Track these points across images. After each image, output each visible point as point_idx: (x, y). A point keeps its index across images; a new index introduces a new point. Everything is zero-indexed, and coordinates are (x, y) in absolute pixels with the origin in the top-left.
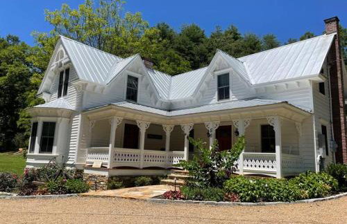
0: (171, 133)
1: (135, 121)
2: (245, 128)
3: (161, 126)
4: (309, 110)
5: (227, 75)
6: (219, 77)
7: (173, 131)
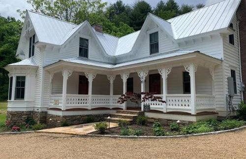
0: (114, 81)
1: (84, 73)
2: (167, 74)
3: (106, 76)
4: (220, 58)
5: (157, 33)
6: (151, 35)
7: (115, 79)
